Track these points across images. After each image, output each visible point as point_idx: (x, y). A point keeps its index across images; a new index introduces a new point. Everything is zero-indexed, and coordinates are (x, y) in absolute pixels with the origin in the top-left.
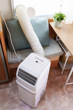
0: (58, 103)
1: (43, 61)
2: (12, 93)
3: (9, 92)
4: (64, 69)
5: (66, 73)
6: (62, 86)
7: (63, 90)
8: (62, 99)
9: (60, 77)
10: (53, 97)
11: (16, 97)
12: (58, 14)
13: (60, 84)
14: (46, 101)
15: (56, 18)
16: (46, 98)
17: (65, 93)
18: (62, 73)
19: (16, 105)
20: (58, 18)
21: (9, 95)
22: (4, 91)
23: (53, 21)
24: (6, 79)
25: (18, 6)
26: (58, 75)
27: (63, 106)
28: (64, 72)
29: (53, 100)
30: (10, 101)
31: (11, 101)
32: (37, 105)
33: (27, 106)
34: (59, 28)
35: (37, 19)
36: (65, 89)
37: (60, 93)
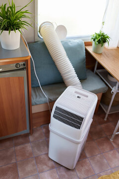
0: (105, 161)
1: (87, 97)
2: (36, 150)
3: (31, 149)
4: (108, 113)
5: (110, 119)
6: (108, 137)
7: (111, 144)
8: (110, 156)
9: (103, 126)
10: (97, 154)
11: (43, 156)
12: (99, 35)
13: (104, 136)
14: (87, 159)
15: (96, 40)
16: (88, 155)
17: (114, 147)
18: (105, 120)
19: (44, 167)
20: (99, 40)
21: (31, 154)
22: (23, 148)
23: (91, 45)
24: (26, 129)
25: (44, 23)
26: (101, 123)
27: (113, 165)
28: (107, 119)
29: (98, 157)
30: (34, 162)
31: (36, 162)
32: (76, 166)
33: (62, 168)
34: (101, 54)
35: (70, 41)
36: (113, 141)
37: (106, 147)
